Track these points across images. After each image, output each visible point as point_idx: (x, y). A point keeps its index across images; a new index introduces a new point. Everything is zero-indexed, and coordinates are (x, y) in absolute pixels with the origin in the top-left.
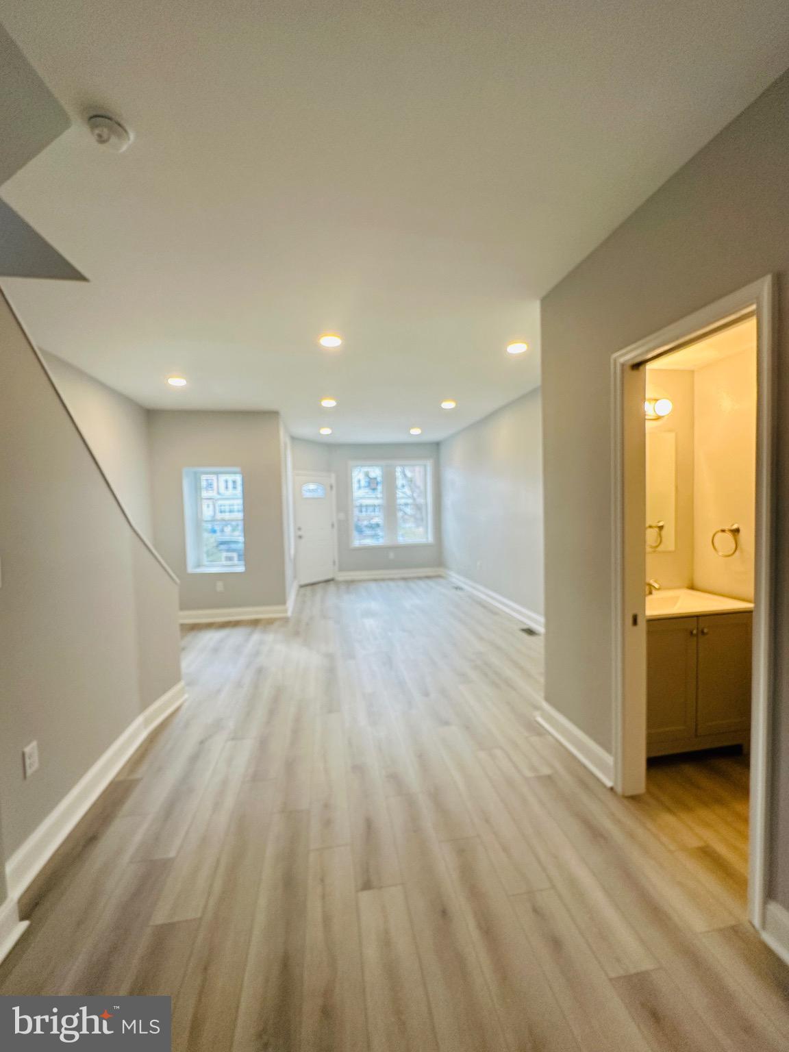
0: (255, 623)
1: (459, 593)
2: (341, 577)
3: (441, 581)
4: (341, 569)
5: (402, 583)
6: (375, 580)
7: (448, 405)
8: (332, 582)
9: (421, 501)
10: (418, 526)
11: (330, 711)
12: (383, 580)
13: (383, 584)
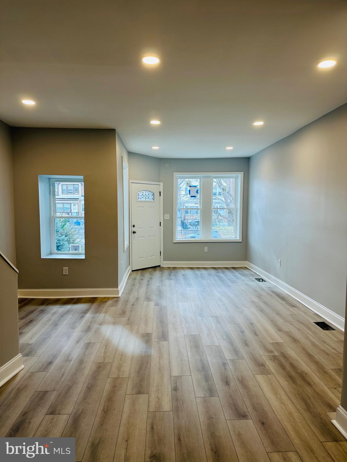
0: (92, 300)
1: (261, 283)
2: (165, 264)
3: (246, 272)
4: (165, 259)
5: (213, 272)
6: (191, 268)
7: (258, 123)
8: (158, 268)
9: (232, 206)
10: (229, 225)
11: (139, 393)
12: (198, 268)
13: (198, 272)
